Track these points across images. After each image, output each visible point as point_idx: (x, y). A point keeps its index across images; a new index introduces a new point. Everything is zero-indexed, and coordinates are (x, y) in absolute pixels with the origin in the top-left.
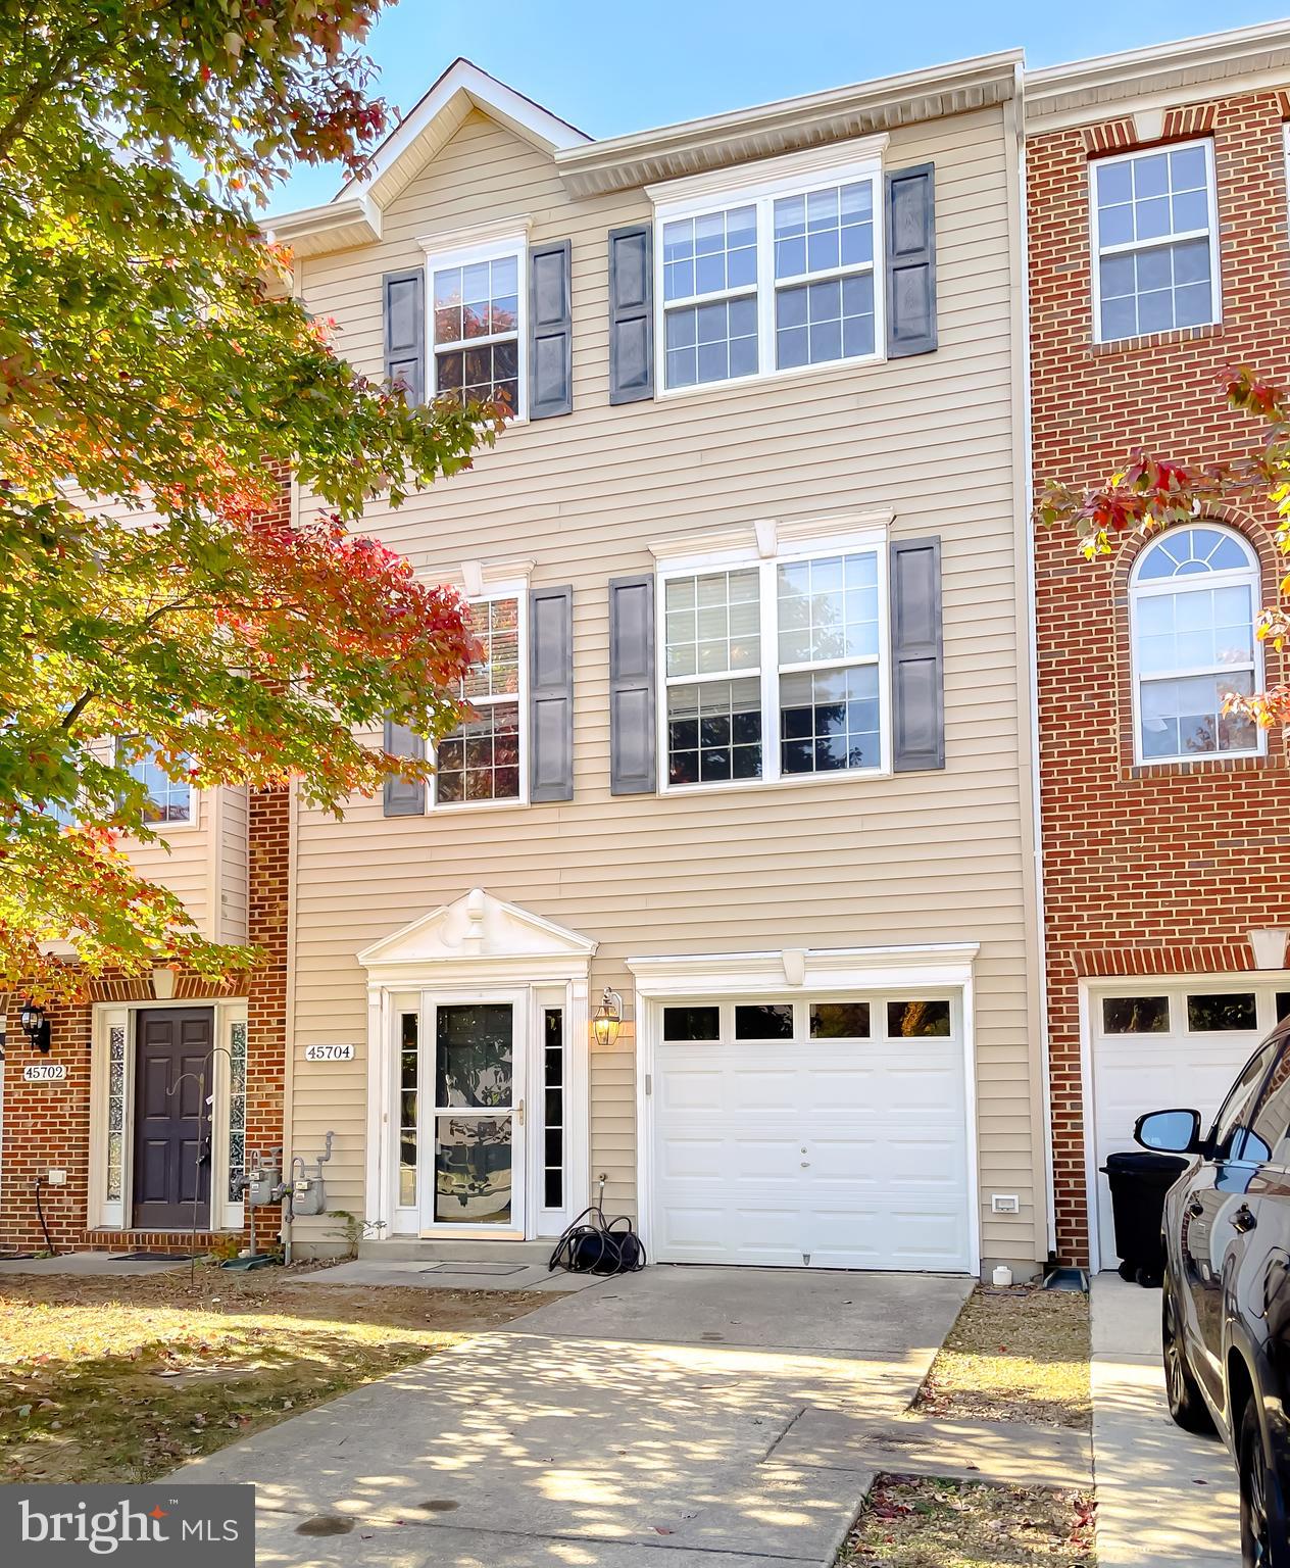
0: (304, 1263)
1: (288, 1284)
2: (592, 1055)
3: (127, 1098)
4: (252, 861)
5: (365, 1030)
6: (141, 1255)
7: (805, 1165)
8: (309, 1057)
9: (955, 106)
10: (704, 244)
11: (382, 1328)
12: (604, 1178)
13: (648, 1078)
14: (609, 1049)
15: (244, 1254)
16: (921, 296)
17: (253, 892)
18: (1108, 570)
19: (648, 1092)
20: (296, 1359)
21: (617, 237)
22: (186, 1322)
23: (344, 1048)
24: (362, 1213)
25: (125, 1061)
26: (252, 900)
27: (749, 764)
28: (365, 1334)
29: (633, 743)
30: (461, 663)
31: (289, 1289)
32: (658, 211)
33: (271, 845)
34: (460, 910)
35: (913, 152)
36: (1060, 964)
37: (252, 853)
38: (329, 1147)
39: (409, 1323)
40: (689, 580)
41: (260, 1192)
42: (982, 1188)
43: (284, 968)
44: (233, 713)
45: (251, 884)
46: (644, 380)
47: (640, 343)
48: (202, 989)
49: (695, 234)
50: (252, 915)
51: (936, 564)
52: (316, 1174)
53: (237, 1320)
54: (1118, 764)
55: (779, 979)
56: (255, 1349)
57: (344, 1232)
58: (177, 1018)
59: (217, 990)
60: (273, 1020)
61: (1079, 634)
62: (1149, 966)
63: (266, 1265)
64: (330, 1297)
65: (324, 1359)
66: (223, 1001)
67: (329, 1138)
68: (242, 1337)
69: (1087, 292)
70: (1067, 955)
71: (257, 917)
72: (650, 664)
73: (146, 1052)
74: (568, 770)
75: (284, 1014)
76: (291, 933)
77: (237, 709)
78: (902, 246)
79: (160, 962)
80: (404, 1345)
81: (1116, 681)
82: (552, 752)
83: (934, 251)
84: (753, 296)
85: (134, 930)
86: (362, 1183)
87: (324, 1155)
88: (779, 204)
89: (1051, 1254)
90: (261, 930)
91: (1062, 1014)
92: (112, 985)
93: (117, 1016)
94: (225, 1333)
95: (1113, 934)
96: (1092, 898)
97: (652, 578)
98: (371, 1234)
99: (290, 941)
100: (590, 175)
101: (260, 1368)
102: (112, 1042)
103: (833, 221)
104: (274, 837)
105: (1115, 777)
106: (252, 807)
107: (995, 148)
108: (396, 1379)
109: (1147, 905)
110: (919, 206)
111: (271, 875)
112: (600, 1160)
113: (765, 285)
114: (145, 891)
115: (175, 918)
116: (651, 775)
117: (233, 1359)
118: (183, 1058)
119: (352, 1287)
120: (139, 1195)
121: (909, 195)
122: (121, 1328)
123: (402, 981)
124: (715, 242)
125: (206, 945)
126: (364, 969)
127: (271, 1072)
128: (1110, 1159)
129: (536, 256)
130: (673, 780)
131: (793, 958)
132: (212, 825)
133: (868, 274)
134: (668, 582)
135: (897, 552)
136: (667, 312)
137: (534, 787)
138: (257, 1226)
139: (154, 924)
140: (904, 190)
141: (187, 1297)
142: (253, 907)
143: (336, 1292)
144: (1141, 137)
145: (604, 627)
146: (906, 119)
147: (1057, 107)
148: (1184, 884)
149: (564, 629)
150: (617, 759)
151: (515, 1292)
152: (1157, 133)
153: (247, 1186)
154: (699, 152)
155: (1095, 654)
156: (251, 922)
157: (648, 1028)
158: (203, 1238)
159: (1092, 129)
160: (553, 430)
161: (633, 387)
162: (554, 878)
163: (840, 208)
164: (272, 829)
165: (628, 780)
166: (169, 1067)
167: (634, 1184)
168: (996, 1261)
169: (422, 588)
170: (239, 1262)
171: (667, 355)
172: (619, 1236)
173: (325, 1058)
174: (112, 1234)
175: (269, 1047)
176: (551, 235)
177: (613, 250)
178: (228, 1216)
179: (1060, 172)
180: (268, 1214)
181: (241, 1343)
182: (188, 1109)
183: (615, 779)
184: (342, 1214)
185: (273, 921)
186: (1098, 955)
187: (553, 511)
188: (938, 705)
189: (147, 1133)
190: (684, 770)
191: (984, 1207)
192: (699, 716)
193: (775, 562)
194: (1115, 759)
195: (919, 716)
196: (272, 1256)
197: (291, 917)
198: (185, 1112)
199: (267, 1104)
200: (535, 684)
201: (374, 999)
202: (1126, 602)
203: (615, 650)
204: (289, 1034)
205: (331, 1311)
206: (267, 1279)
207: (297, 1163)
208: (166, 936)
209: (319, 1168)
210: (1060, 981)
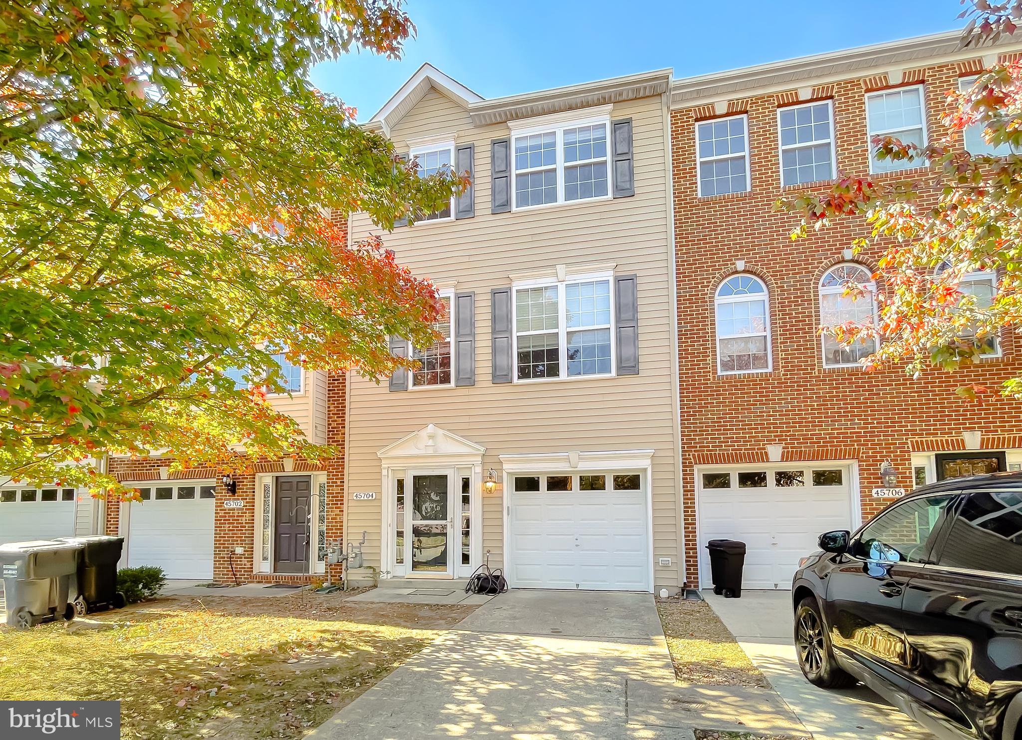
0: (353, 589)
1: (348, 602)
2: (483, 498)
3: (271, 516)
4: (328, 411)
5: (380, 486)
6: (278, 586)
7: (577, 546)
8: (355, 498)
9: (641, 94)
10: (533, 148)
11: (397, 628)
12: (488, 552)
13: (508, 507)
14: (491, 495)
15: (325, 585)
16: (627, 173)
17: (329, 424)
18: (706, 292)
19: (508, 514)
20: (358, 650)
21: (494, 143)
22: (300, 627)
23: (371, 494)
24: (379, 567)
25: (270, 499)
26: (329, 428)
27: (553, 371)
28: (389, 632)
29: (502, 361)
30: (435, 314)
31: (348, 605)
32: (513, 133)
33: (337, 404)
34: (424, 433)
35: (623, 113)
36: (687, 459)
37: (329, 407)
38: (364, 537)
39: (408, 624)
40: (527, 290)
41: (333, 558)
42: (655, 555)
43: (344, 458)
44: (326, 325)
45: (328, 421)
46: (507, 203)
47: (505, 187)
48: (306, 467)
49: (529, 143)
50: (329, 435)
51: (635, 286)
52: (358, 550)
53: (325, 625)
54: (711, 374)
55: (568, 464)
56: (335, 644)
57: (371, 576)
58: (295, 480)
59: (315, 468)
60: (339, 481)
61: (694, 319)
62: (725, 460)
63: (336, 590)
64: (368, 609)
65: (371, 649)
66: (315, 473)
67: (364, 534)
68: (329, 637)
69: (696, 176)
70: (689, 455)
71: (331, 436)
72: (510, 326)
73: (280, 495)
74: (473, 372)
75: (343, 479)
76: (346, 443)
77: (329, 323)
78: (619, 152)
79: (287, 455)
80: (410, 639)
81: (710, 339)
82: (466, 365)
83: (633, 154)
84: (555, 170)
85: (273, 436)
86: (379, 554)
87: (362, 541)
88: (566, 132)
89: (685, 583)
90: (333, 442)
91: (688, 481)
92: (264, 465)
93: (267, 479)
94: (320, 634)
95: (709, 447)
96: (700, 431)
97: (510, 289)
98: (384, 577)
99: (346, 446)
100: (484, 115)
101: (340, 657)
102: (265, 490)
103: (589, 140)
104: (339, 400)
105: (710, 380)
106: (329, 387)
107: (659, 113)
108: (410, 664)
109: (723, 434)
110: (626, 135)
111: (337, 417)
112: (487, 544)
113: (560, 164)
114: (279, 418)
115: (295, 431)
116: (510, 375)
117: (325, 650)
118: (297, 498)
119: (378, 603)
120: (277, 558)
121: (621, 131)
122: (267, 631)
123: (398, 464)
124: (538, 147)
125: (310, 445)
126: (380, 459)
127: (337, 504)
128: (709, 543)
129: (458, 150)
130: (519, 378)
131: (573, 456)
132: (311, 394)
133: (605, 163)
134: (517, 291)
135: (618, 280)
136: (517, 175)
137: (458, 379)
138: (331, 572)
139: (284, 434)
140: (620, 128)
141: (300, 610)
142: (329, 431)
143: (370, 606)
144: (718, 113)
145: (489, 310)
146: (621, 99)
147: (683, 98)
148: (739, 425)
149: (471, 311)
150: (495, 367)
151: (454, 606)
152: (725, 111)
153: (327, 555)
154: (532, 108)
155: (701, 327)
156: (328, 438)
157: (508, 486)
158: (306, 578)
159: (697, 108)
160: (465, 224)
161: (501, 207)
162: (467, 419)
163: (592, 135)
164: (338, 397)
165: (500, 377)
166: (291, 501)
167: (502, 554)
168: (661, 587)
169: (415, 279)
170: (323, 589)
171: (517, 193)
172: (497, 577)
173: (362, 498)
174: (264, 576)
175: (336, 493)
176: (465, 141)
177: (493, 148)
178: (318, 568)
179: (684, 126)
180: (336, 568)
181: (328, 641)
182: (300, 520)
183: (494, 376)
184: (370, 567)
185: (339, 438)
186: (703, 455)
187: (466, 259)
188: (636, 347)
189: (281, 531)
190: (524, 373)
191: (656, 563)
192: (531, 349)
193: (565, 283)
194: (709, 372)
195: (628, 352)
196: (338, 587)
197: (347, 436)
198: (298, 521)
199: (335, 519)
200: (458, 334)
201: (384, 472)
202: (714, 305)
203: (494, 320)
204: (346, 487)
205: (370, 618)
206: (337, 599)
207: (350, 545)
208: (290, 440)
209: (360, 548)
210: (687, 466)
